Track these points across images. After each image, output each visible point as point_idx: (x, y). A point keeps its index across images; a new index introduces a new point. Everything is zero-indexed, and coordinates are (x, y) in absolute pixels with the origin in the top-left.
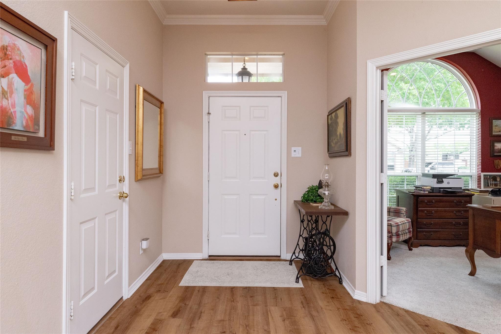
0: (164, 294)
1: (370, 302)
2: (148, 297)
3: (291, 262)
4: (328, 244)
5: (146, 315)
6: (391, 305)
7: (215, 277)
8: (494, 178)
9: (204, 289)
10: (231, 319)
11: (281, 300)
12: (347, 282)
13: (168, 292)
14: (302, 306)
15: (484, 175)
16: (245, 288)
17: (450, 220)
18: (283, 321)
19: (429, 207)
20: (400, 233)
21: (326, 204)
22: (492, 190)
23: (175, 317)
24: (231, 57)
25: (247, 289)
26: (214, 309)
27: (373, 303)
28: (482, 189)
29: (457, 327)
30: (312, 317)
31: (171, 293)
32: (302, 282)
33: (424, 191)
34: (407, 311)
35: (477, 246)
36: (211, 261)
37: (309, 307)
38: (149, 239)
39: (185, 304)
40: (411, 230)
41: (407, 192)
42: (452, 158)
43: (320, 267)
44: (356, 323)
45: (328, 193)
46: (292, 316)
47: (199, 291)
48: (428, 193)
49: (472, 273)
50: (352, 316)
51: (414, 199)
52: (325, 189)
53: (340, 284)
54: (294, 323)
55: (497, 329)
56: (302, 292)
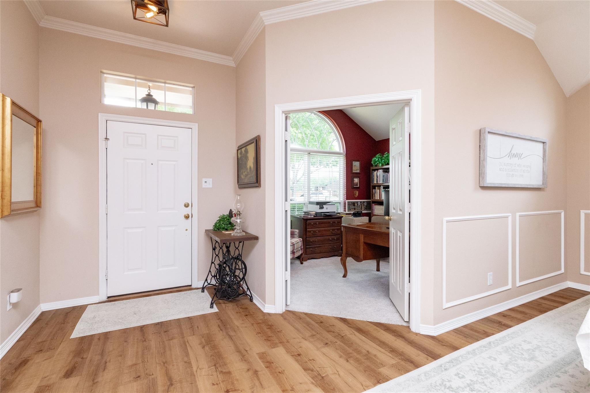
0: (48, 353)
1: (278, 313)
2: (25, 362)
3: (203, 289)
4: (241, 268)
5: (22, 385)
6: (294, 311)
7: (118, 319)
8: (354, 204)
9: (106, 336)
10: (145, 360)
11: (198, 328)
12: (257, 298)
13: (54, 349)
14: (219, 329)
15: (348, 202)
16: (157, 324)
17: (327, 238)
18: (202, 348)
19: (315, 228)
20: (295, 251)
21: (238, 231)
22: (354, 213)
23: (70, 377)
24: (134, 80)
25: (159, 324)
26: (122, 355)
27: (280, 313)
28: (347, 212)
29: (341, 318)
30: (230, 337)
31: (59, 350)
32: (216, 307)
33: (311, 216)
34: (306, 314)
35: (348, 255)
36: (112, 302)
37: (226, 329)
38: (21, 289)
39: (82, 358)
40: (302, 247)
41: (298, 216)
42: (321, 189)
43: (234, 289)
44: (270, 333)
45: (240, 221)
46: (212, 341)
47: (99, 339)
48: (314, 217)
49: (345, 276)
50: (265, 328)
51: (304, 222)
52: (237, 217)
53: (251, 302)
54: (214, 347)
55: (365, 313)
56: (217, 316)
